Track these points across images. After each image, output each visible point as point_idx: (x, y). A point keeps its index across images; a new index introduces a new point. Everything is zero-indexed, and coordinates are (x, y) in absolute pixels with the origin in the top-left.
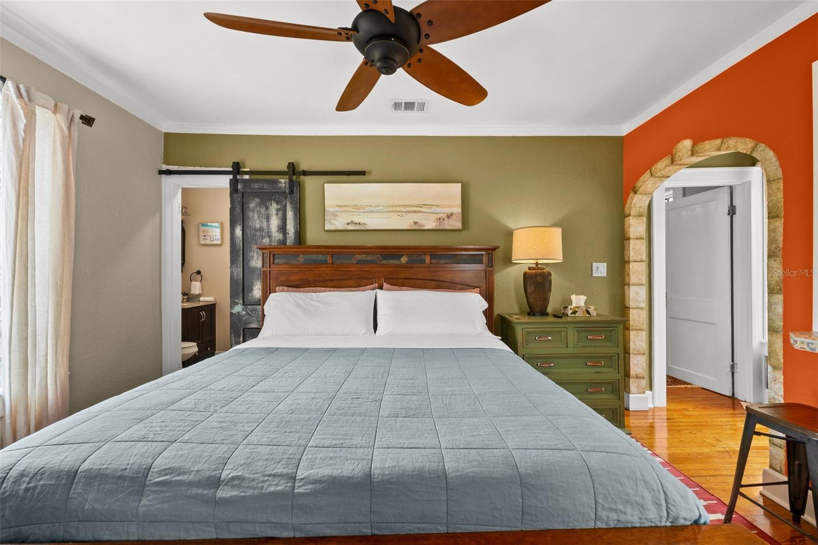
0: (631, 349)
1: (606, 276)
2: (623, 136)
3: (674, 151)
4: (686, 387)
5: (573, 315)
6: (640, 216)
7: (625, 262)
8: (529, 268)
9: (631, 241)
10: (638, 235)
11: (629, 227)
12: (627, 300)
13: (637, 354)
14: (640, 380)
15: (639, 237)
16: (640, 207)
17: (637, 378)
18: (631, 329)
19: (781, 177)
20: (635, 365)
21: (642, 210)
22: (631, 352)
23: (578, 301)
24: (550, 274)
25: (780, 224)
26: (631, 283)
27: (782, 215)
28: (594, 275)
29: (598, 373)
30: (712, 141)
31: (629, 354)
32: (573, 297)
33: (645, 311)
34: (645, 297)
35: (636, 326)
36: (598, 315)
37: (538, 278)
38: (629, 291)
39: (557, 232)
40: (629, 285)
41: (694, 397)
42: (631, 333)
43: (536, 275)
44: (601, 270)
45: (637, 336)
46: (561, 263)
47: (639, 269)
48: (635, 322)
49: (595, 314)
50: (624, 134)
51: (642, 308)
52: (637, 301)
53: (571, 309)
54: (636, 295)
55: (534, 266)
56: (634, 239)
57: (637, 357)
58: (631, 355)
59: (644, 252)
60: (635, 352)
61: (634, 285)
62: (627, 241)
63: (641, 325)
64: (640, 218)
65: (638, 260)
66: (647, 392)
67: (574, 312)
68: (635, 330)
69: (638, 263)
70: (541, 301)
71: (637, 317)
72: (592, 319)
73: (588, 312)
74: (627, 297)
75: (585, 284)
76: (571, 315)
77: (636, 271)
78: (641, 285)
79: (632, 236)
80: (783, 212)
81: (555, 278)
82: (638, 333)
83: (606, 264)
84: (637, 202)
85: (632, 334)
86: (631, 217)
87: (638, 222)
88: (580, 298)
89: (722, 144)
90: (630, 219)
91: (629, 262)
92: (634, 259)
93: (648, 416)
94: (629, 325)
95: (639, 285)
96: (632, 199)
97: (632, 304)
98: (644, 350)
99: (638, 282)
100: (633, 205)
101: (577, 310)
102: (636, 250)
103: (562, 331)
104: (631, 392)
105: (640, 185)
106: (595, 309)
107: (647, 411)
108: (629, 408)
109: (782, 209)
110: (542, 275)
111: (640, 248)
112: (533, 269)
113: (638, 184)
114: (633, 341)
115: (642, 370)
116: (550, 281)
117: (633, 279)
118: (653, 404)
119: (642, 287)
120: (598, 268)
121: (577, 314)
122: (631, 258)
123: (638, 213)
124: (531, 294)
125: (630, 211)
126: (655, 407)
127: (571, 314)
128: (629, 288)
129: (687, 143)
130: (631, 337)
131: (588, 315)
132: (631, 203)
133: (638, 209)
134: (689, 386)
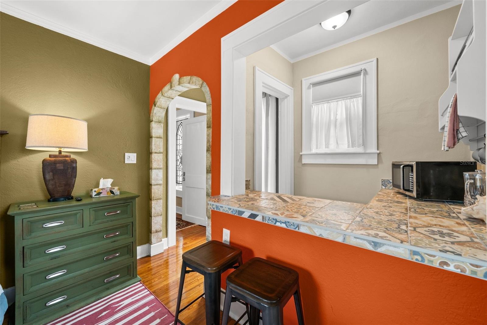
0: (152, 213)
1: (136, 163)
3: (172, 80)
4: (191, 227)
5: (98, 196)
6: (159, 122)
7: (150, 153)
8: (50, 156)
9: (153, 138)
10: (158, 135)
11: (152, 129)
12: (151, 180)
13: (157, 216)
14: (158, 233)
15: (158, 136)
16: (159, 116)
17: (156, 232)
18: (152, 199)
19: (211, 103)
20: (155, 224)
21: (160, 119)
22: (152, 216)
23: (105, 183)
24: (74, 161)
25: (211, 130)
26: (153, 168)
27: (211, 126)
28: (126, 162)
29: (114, 241)
30: (187, 77)
31: (151, 217)
32: (102, 181)
33: (162, 186)
34: (162, 176)
35: (156, 197)
36: (121, 193)
37: (58, 165)
38: (152, 173)
40: (152, 169)
41: (193, 233)
42: (152, 202)
43: (55, 163)
44: (131, 158)
45: (157, 204)
46: (86, 152)
47: (159, 159)
48: (156, 194)
49: (118, 193)
50: (150, 65)
51: (160, 185)
52: (157, 180)
53: (95, 191)
54: (157, 176)
55: (57, 154)
56: (155, 137)
57: (157, 218)
58: (152, 218)
59: (162, 147)
60: (155, 215)
61: (155, 169)
62: (151, 139)
63: (159, 196)
64: (159, 124)
65: (157, 152)
66: (163, 240)
67: (99, 194)
68: (156, 199)
69: (158, 154)
70: (62, 187)
71: (157, 191)
72: (116, 197)
73: (112, 192)
74: (151, 177)
76: (95, 197)
77: (157, 160)
78: (160, 169)
79: (154, 135)
80: (212, 124)
82: (157, 201)
83: (136, 154)
84: (157, 113)
85: (154, 203)
86: (153, 122)
87: (158, 126)
88: (107, 182)
89: (190, 80)
90: (152, 123)
91: (151, 153)
92: (155, 151)
93: (163, 256)
94: (151, 197)
95: (158, 169)
96: (154, 109)
97: (153, 182)
98: (161, 213)
99: (158, 167)
100: (154, 114)
101: (101, 191)
102: (157, 145)
103: (77, 213)
104: (152, 243)
105: (157, 101)
106: (119, 189)
107: (162, 253)
108: (151, 255)
109: (211, 122)
110: (64, 163)
111: (159, 144)
112: (55, 156)
113: (156, 100)
114: (154, 208)
115: (160, 226)
117: (154, 165)
118: (168, 246)
119: (160, 170)
120: (129, 157)
121: (101, 195)
122: (153, 150)
123: (158, 120)
124: (49, 181)
125: (153, 118)
126: (169, 248)
127: (95, 195)
128: (152, 171)
129: (177, 76)
130: (152, 205)
131: (112, 195)
132: (153, 113)
133: (158, 117)
134: (193, 226)
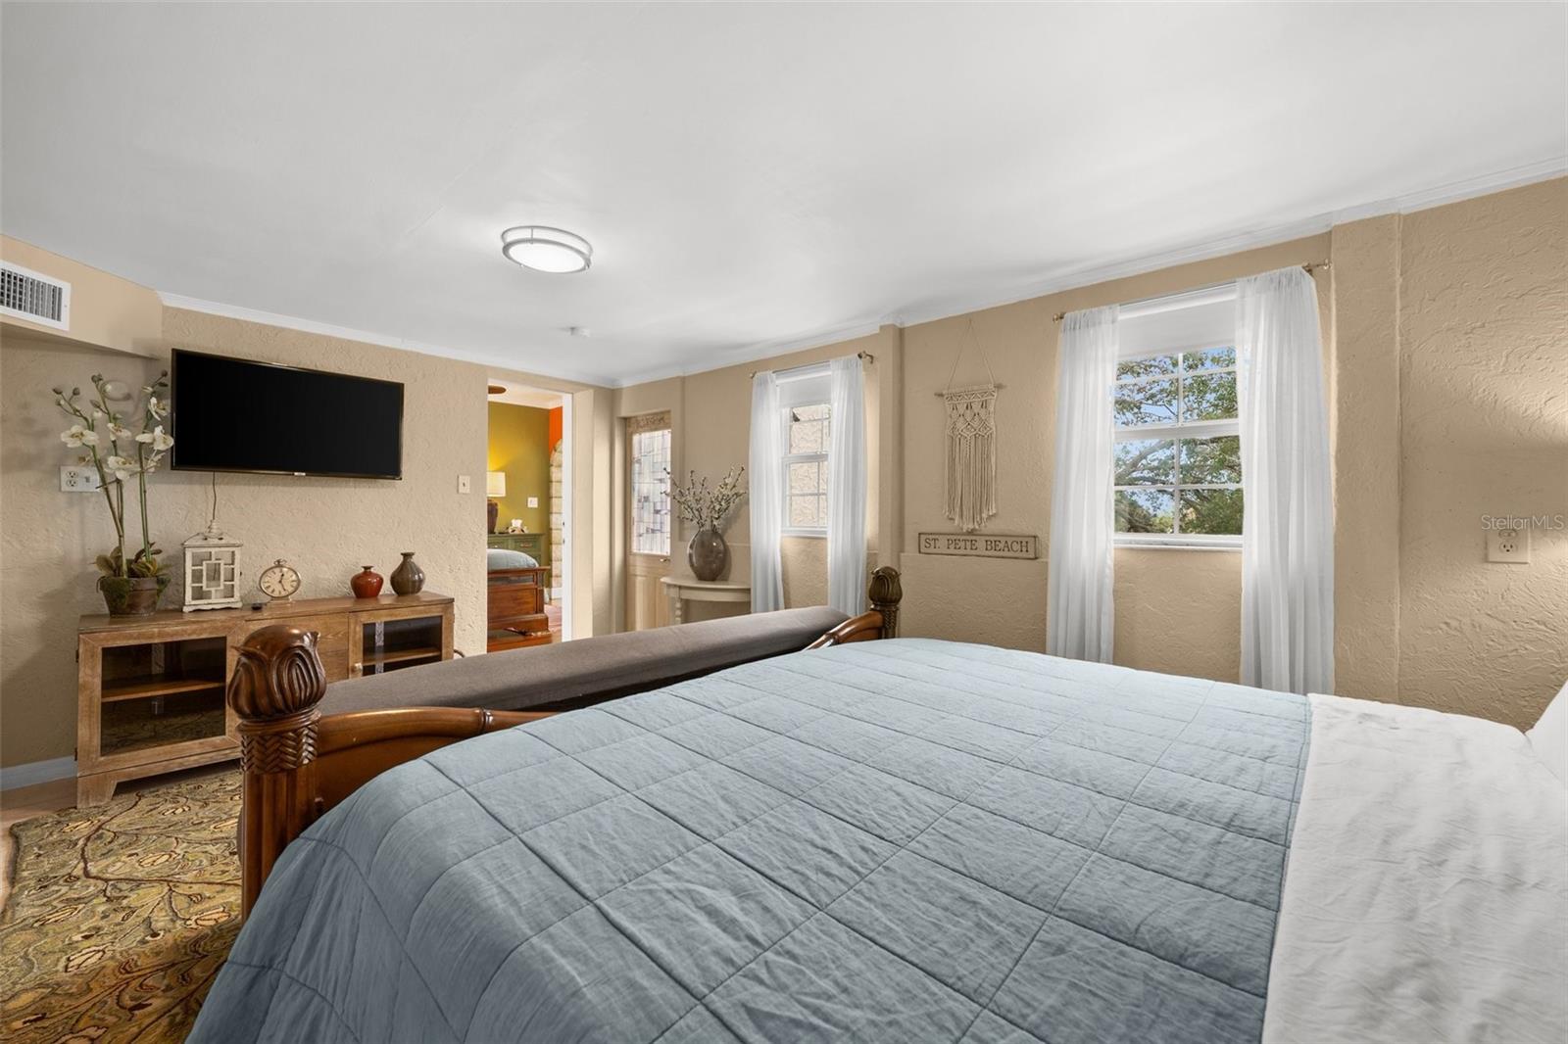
1: (536, 506)
2: (548, 411)
7: (550, 497)
11: (551, 474)
23: (517, 524)
24: (496, 504)
28: (529, 506)
32: (513, 521)
36: (530, 532)
39: (502, 476)
44: (533, 503)
46: (505, 497)
49: (528, 532)
50: (550, 408)
65: (556, 496)
67: (513, 531)
72: (526, 534)
73: (523, 531)
75: (522, 511)
79: (554, 479)
81: (499, 507)
83: (536, 498)
86: (552, 467)
91: (552, 497)
92: (554, 495)
96: (554, 455)
101: (515, 529)
106: (529, 528)
116: (497, 510)
120: (531, 501)
125: (552, 463)
